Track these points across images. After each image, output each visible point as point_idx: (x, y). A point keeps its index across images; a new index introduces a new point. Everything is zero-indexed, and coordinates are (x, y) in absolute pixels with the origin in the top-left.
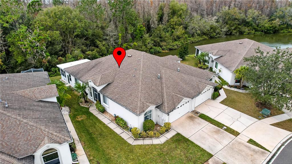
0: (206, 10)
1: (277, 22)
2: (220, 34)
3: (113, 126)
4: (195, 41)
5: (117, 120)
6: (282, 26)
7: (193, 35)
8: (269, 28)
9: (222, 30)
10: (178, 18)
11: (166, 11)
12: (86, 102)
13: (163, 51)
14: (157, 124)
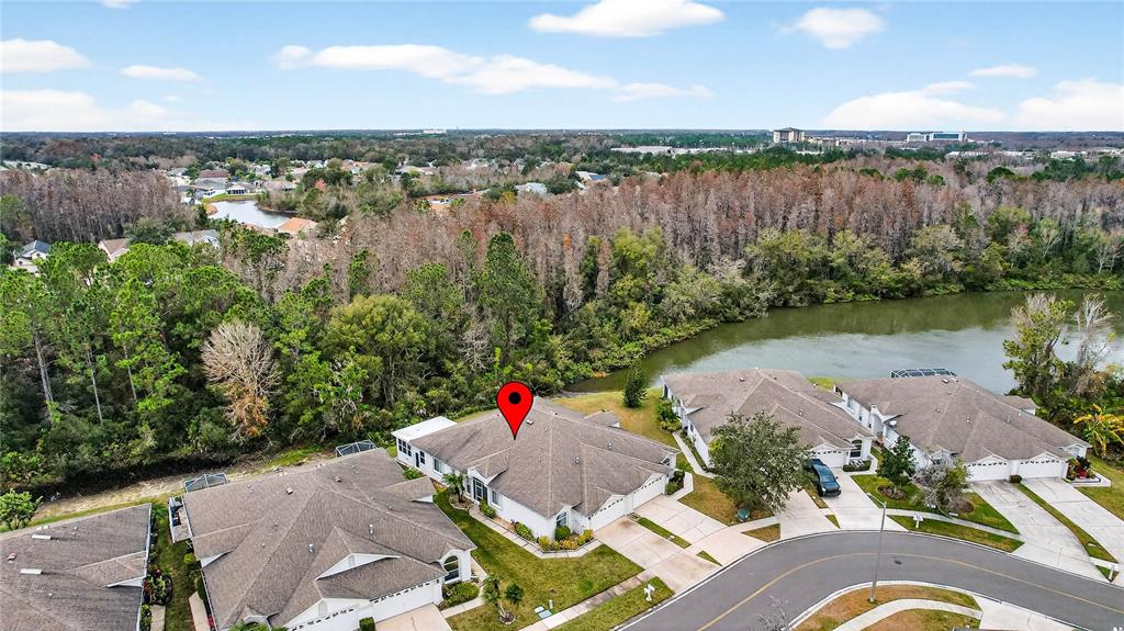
0: (717, 240)
1: (914, 268)
2: (751, 311)
3: (512, 537)
4: (679, 337)
5: (517, 528)
6: (931, 278)
7: (675, 321)
8: (893, 284)
9: (761, 295)
10: (635, 277)
11: (606, 261)
12: (461, 501)
13: (597, 375)
14: (574, 533)
